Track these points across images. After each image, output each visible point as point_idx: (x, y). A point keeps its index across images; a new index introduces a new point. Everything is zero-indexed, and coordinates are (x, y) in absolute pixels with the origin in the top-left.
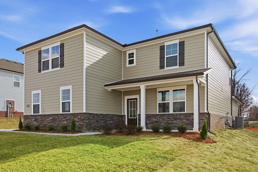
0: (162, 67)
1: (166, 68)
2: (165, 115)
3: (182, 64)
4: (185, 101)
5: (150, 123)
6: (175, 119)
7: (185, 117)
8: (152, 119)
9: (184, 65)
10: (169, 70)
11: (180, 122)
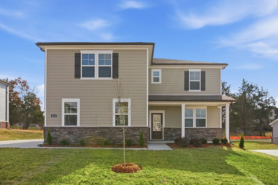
0: (186, 88)
1: (190, 91)
2: (189, 129)
3: (203, 89)
4: (206, 118)
5: (176, 136)
6: (198, 132)
7: (206, 131)
8: (177, 132)
9: (205, 90)
10: (192, 92)
11: (201, 135)
